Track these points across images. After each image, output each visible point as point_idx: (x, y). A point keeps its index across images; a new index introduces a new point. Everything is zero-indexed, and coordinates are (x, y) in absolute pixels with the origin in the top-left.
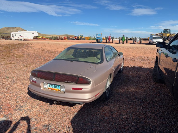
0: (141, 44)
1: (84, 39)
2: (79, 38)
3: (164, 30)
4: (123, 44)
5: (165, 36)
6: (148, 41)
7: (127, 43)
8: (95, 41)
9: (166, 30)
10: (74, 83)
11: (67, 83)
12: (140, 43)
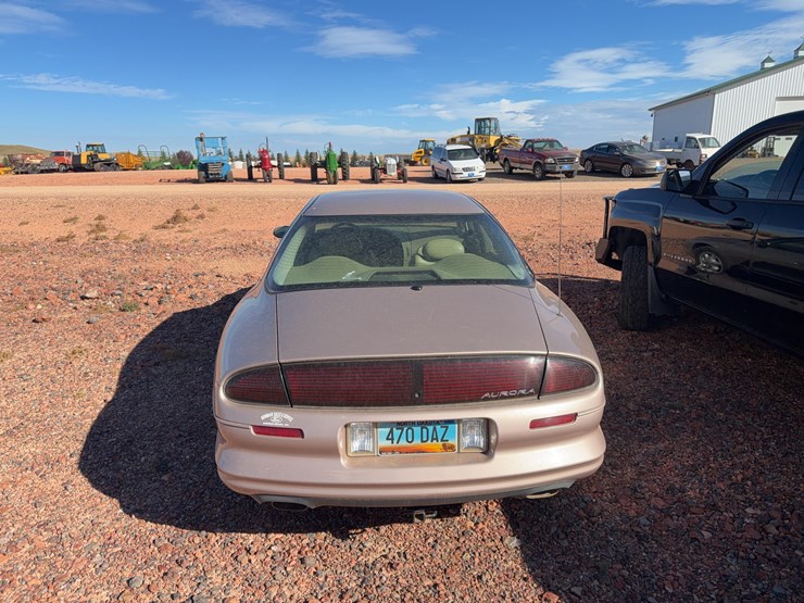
0: (405, 182)
1: (110, 165)
2: (84, 161)
3: (477, 120)
4: (335, 183)
5: (483, 146)
6: (430, 168)
7: (345, 178)
8: (193, 173)
9: (484, 120)
10: (528, 395)
11: (496, 399)
12: (402, 177)
